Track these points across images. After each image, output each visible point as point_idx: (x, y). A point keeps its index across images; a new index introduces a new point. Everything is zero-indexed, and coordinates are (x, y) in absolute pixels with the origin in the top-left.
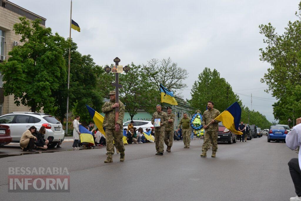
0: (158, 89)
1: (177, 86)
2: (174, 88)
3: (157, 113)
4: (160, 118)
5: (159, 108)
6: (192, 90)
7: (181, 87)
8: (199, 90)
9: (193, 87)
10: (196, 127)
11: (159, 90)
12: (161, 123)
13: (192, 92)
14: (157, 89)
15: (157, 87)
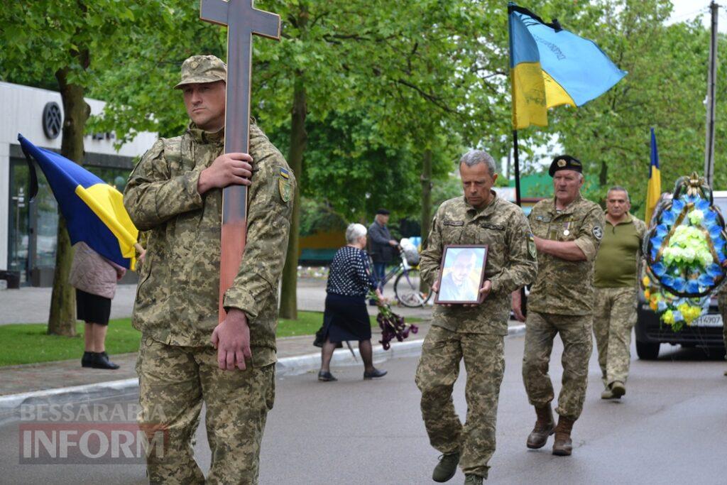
3: (464, 210)
4: (481, 244)
5: (480, 174)
10: (681, 279)
12: (487, 276)
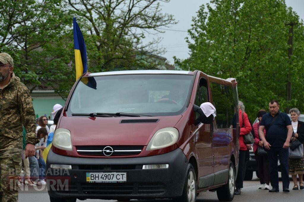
0: (93, 29)
1: (146, 21)
2: (137, 26)
6: (189, 31)
7: (158, 23)
8: (209, 32)
9: (193, 23)
11: (94, 32)
13: (190, 37)
14: (90, 29)
15: (89, 23)
